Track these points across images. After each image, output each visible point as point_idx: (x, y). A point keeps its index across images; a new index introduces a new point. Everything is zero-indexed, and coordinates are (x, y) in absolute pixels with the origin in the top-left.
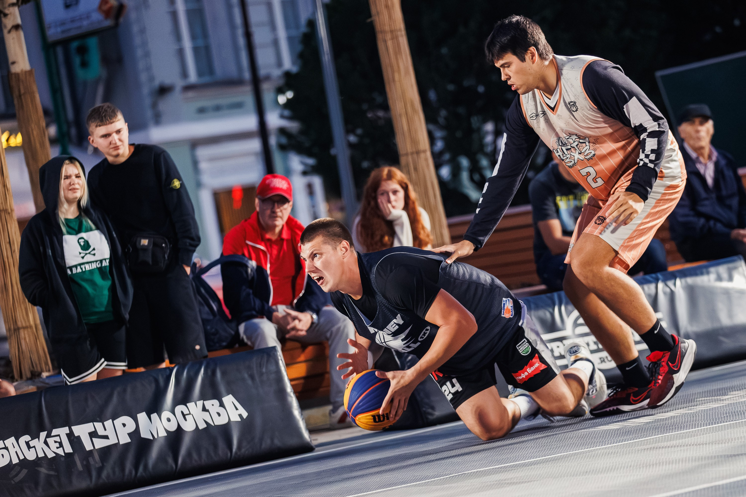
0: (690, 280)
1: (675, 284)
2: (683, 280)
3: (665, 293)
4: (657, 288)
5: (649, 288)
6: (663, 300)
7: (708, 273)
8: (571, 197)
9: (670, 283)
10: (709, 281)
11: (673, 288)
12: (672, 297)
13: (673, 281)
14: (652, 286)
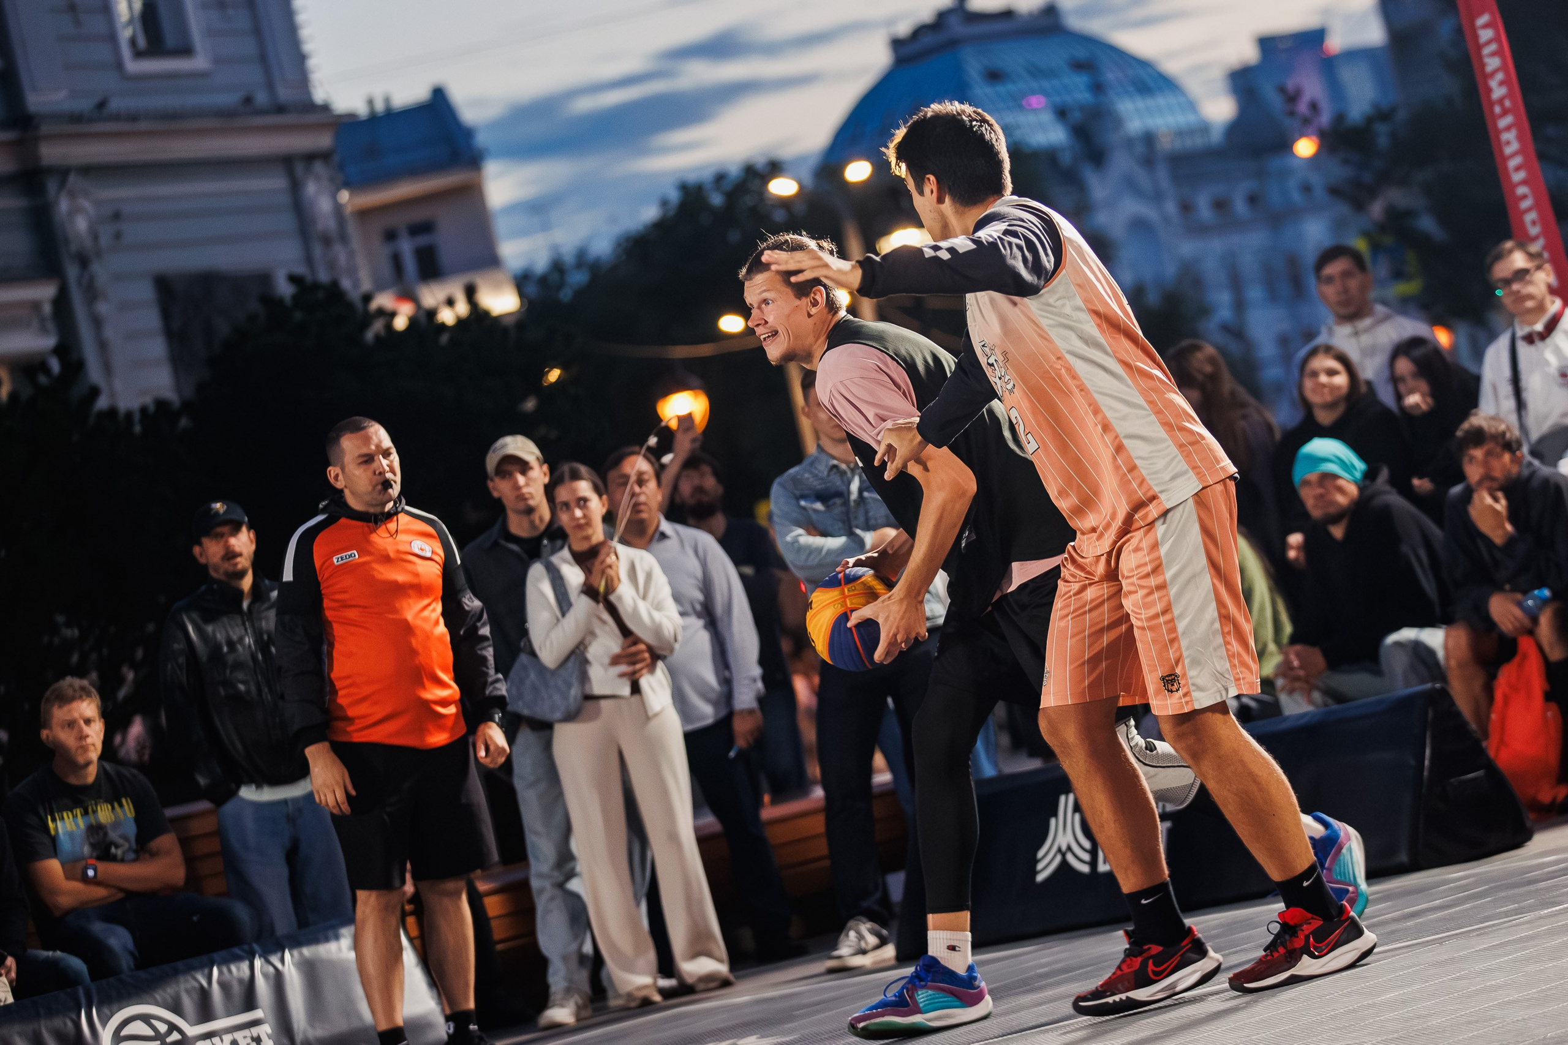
0: (307, 951)
1: (282, 961)
2: (296, 953)
3: (265, 975)
4: (252, 967)
5: (238, 969)
6: (263, 987)
7: (337, 937)
8: (78, 811)
9: (275, 959)
10: (340, 950)
11: (279, 965)
12: (278, 982)
13: (279, 955)
14: (245, 966)
